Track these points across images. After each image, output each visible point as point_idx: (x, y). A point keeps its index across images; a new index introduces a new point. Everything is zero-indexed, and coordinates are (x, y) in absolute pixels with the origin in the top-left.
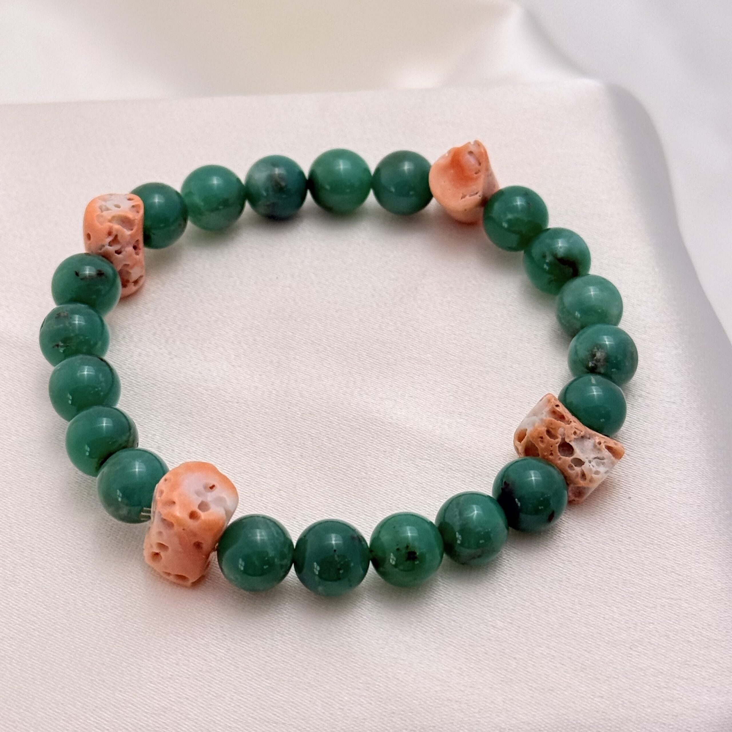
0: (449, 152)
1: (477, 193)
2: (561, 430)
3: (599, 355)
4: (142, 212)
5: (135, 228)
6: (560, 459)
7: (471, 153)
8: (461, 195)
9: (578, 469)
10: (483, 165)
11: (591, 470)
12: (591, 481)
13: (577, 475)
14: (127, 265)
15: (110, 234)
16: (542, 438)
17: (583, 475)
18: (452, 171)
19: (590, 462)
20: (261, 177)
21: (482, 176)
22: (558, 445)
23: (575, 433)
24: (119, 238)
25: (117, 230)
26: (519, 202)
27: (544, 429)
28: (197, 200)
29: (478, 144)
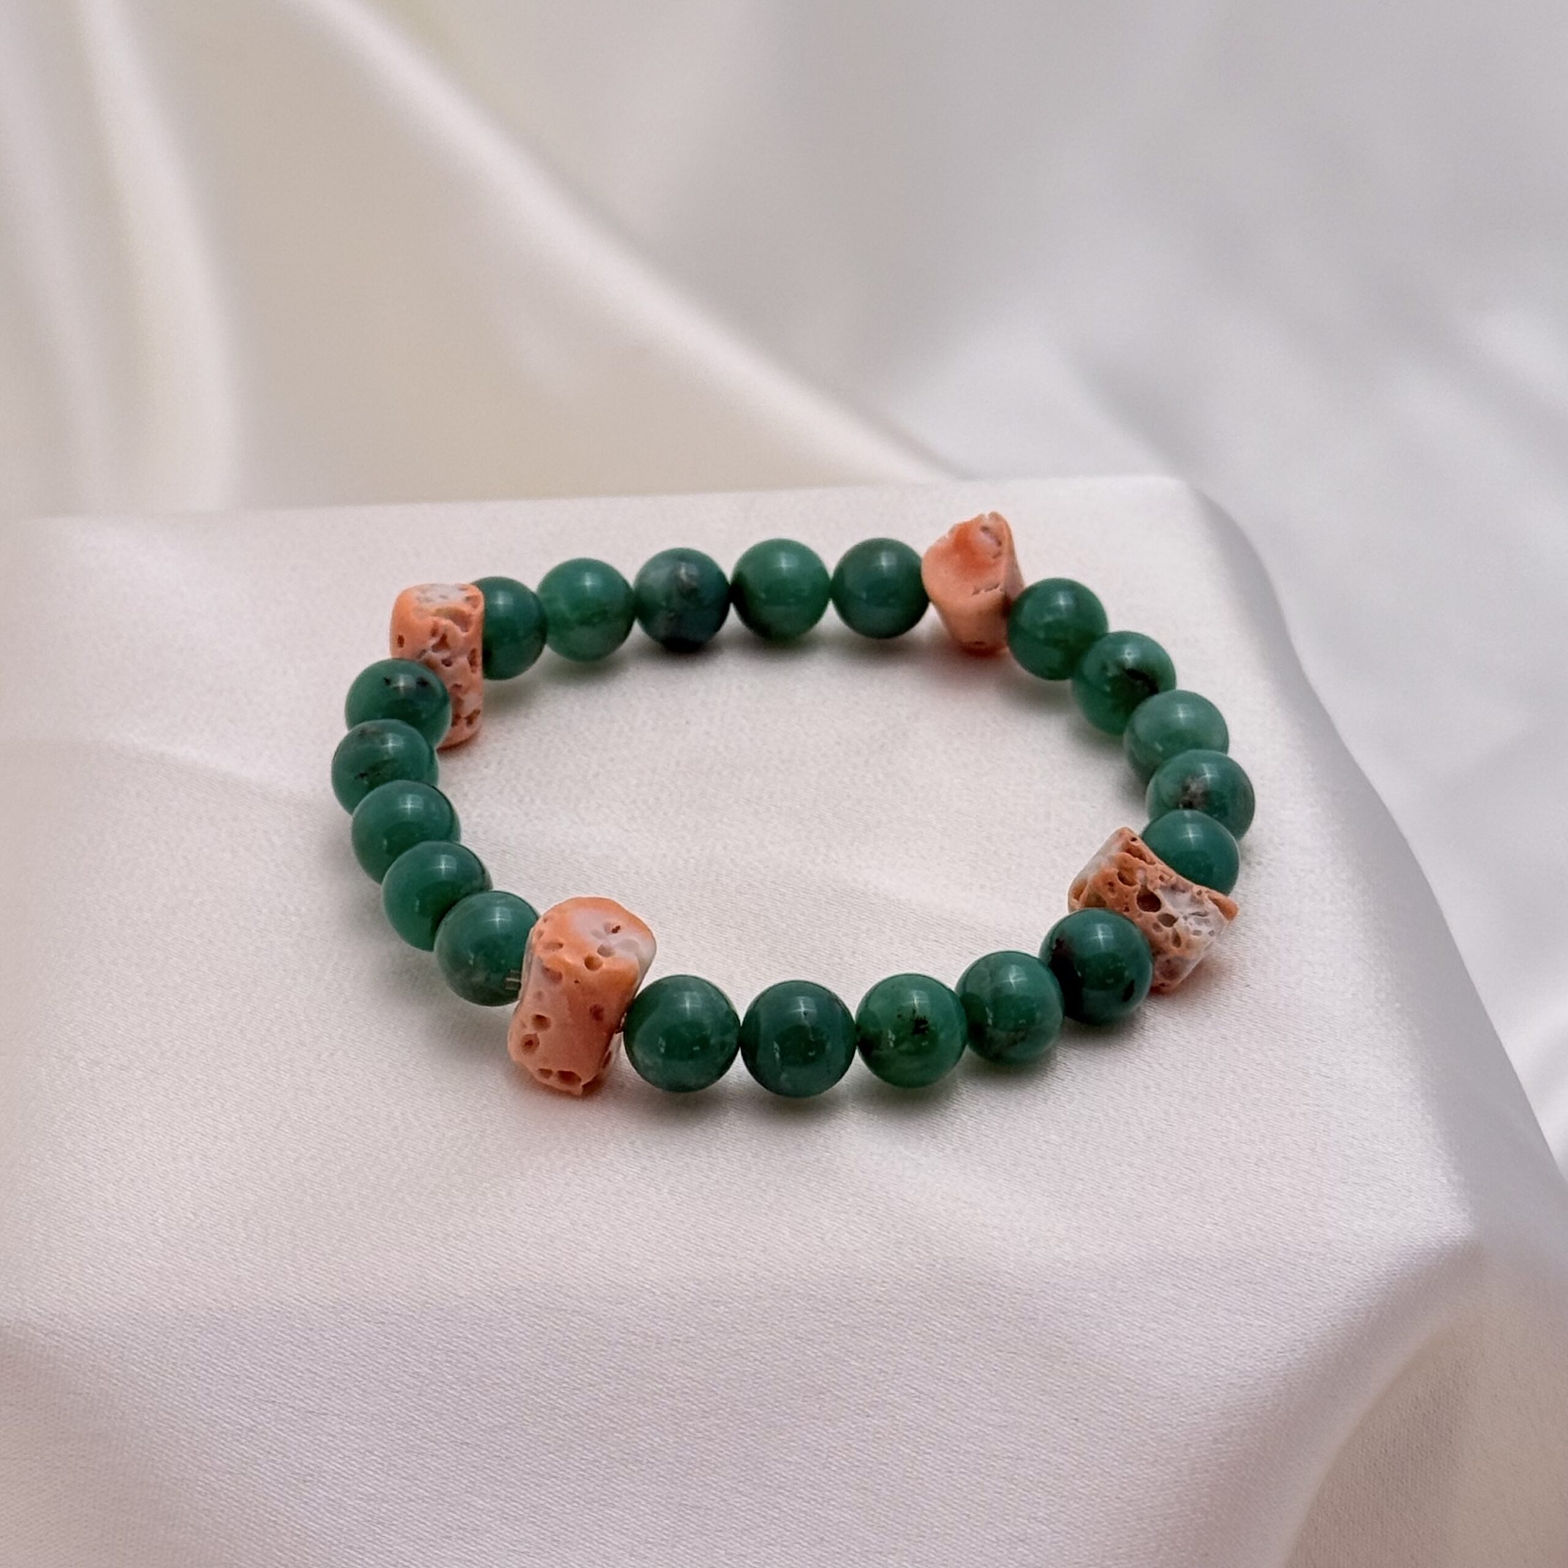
0: (952, 531)
1: (996, 587)
2: (1140, 875)
3: (1194, 787)
4: (481, 608)
5: (472, 629)
6: (1140, 915)
7: (985, 529)
8: (972, 591)
9: (1168, 930)
10: (1005, 544)
11: (1187, 929)
12: (1189, 946)
13: (1167, 938)
14: (457, 686)
15: (434, 633)
16: (1111, 884)
17: (1177, 940)
18: (957, 556)
19: (1186, 918)
20: (661, 575)
21: (1004, 561)
22: (1137, 893)
23: (1161, 878)
24: (449, 640)
25: (446, 629)
26: (1062, 601)
27: (1115, 870)
28: (562, 606)
29: (995, 516)
